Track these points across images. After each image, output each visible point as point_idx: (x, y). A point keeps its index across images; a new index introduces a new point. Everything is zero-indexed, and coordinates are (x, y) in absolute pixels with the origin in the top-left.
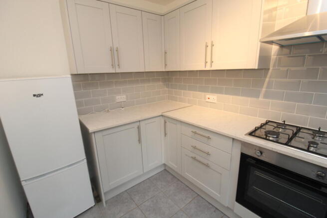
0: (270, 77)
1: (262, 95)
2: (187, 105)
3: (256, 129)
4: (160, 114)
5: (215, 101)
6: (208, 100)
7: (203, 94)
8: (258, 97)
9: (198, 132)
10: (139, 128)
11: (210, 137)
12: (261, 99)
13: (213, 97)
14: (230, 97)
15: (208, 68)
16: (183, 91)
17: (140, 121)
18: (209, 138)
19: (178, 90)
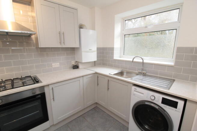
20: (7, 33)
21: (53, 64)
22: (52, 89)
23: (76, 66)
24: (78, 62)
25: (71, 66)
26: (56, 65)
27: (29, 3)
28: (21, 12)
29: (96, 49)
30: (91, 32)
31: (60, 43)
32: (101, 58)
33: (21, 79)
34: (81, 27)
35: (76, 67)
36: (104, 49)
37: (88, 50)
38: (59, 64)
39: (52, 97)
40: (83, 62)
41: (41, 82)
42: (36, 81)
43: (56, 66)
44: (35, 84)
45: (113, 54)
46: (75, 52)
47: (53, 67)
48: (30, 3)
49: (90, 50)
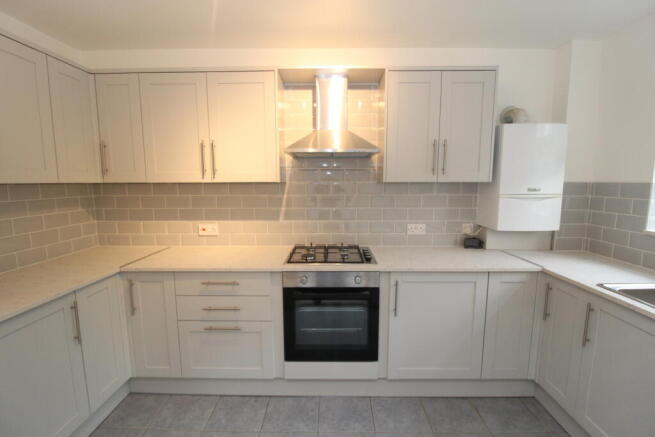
0: (288, 193)
1: (282, 216)
2: (156, 248)
3: (292, 254)
4: (118, 270)
5: (217, 233)
6: (202, 233)
7: (190, 224)
8: (277, 219)
9: (212, 281)
10: (74, 307)
11: (237, 281)
12: (282, 221)
13: (212, 227)
14: (240, 224)
15: (208, 179)
16: (142, 223)
17: (75, 292)
18: (234, 284)
19: (129, 222)
20: (332, 154)
21: (409, 227)
22: (397, 285)
23: (474, 238)
24: (485, 228)
25: (459, 237)
26: (416, 228)
27: (377, 84)
28: (360, 104)
29: (559, 190)
30: (547, 129)
31: (433, 170)
32: (586, 224)
33: (341, 248)
34: (508, 118)
35: (475, 243)
36: (599, 189)
37: (526, 192)
38: (423, 226)
39: (392, 307)
40: (500, 228)
41: (376, 263)
42: (366, 258)
43: (417, 232)
44: (363, 262)
45: (643, 209)
46: (478, 195)
47: (409, 233)
48: (379, 82)
49: (535, 190)
